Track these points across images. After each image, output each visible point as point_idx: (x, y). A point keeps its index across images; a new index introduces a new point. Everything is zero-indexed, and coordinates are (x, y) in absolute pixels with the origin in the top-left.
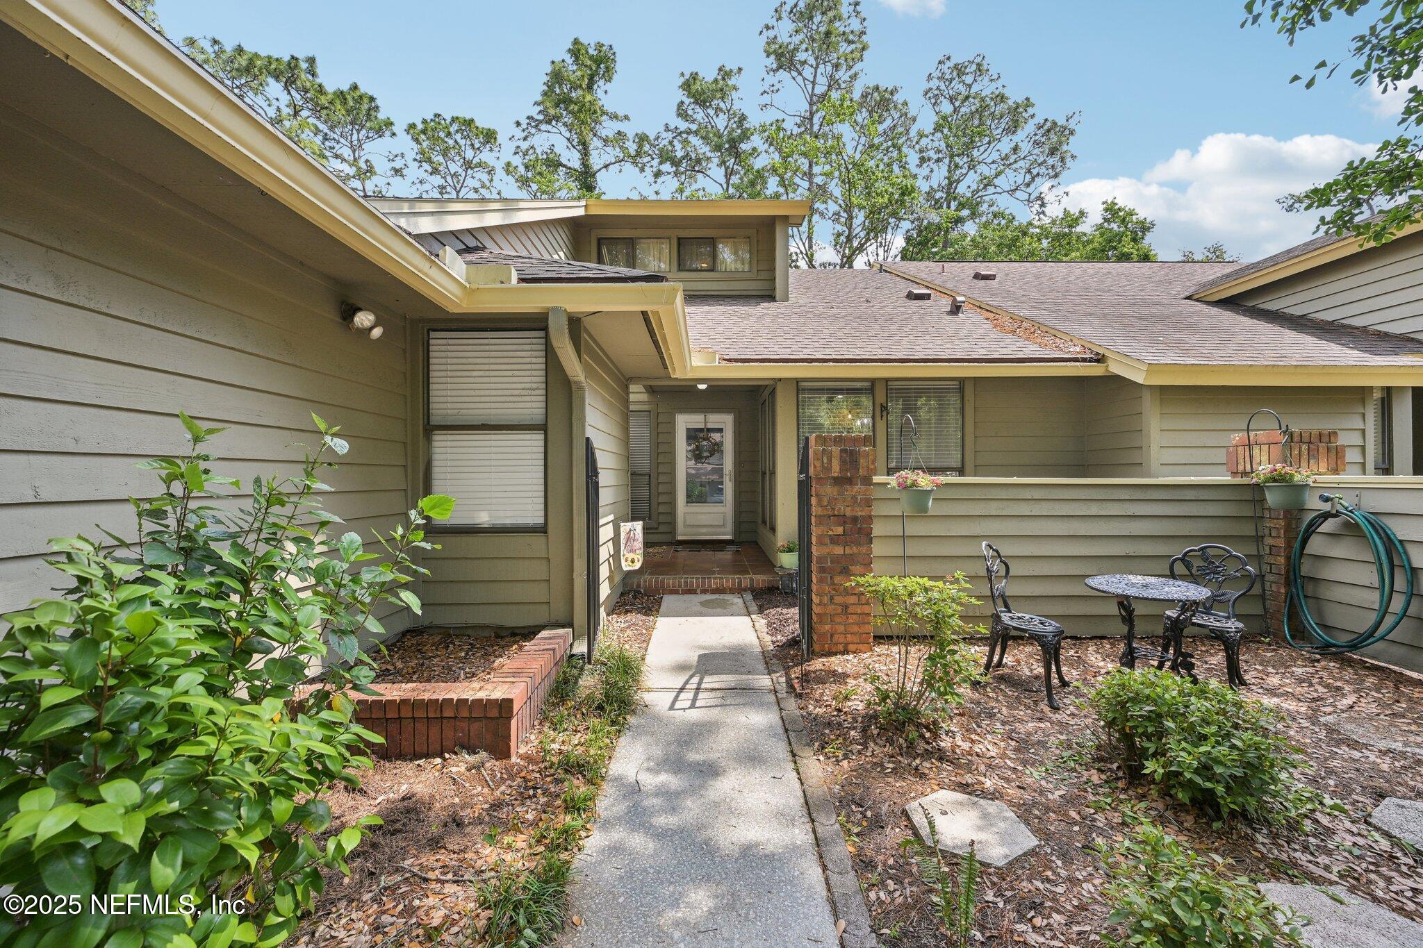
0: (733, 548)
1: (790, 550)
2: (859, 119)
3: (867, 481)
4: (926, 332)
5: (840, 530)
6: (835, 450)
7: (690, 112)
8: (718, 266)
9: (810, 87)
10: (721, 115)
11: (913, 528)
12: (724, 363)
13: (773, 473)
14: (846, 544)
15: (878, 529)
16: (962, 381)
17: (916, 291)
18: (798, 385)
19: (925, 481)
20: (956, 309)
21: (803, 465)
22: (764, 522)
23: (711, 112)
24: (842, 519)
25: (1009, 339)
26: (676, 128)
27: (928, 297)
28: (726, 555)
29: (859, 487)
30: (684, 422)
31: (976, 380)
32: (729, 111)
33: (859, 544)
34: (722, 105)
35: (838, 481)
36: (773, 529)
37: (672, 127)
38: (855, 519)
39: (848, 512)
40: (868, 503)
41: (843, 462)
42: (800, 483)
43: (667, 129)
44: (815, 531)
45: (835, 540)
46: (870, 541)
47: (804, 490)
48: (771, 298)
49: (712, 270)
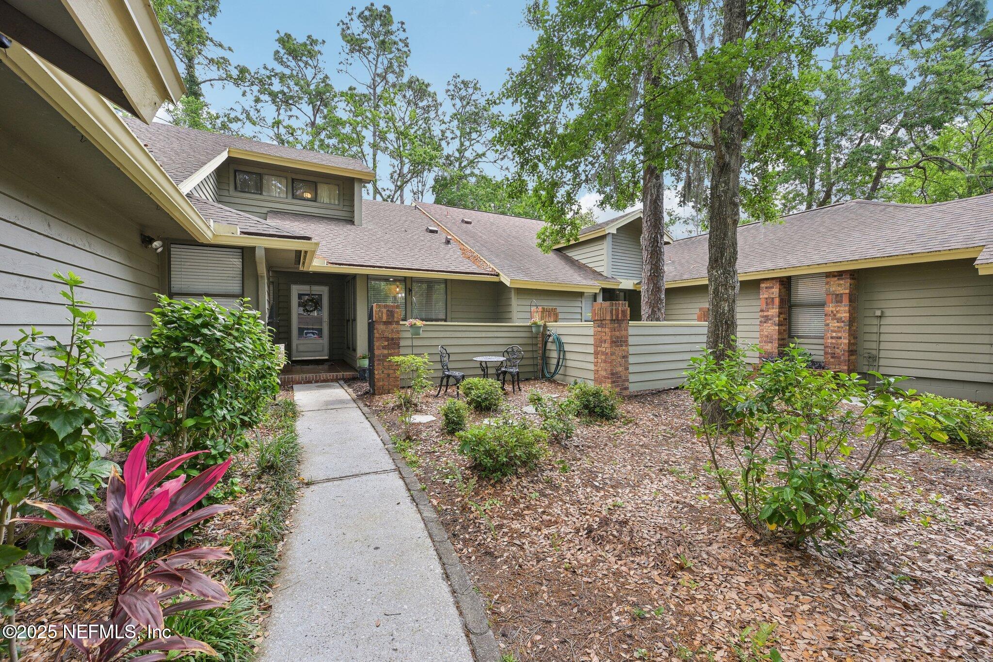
0: (330, 363)
1: (364, 358)
2: (408, 95)
3: (398, 323)
4: (431, 255)
5: (386, 343)
6: (385, 311)
7: (285, 60)
8: (319, 199)
9: (373, 69)
10: (309, 68)
11: (416, 343)
12: (329, 265)
13: (355, 320)
14: (389, 349)
15: (402, 343)
16: (446, 281)
17: (431, 228)
18: (368, 277)
19: (419, 323)
20: (448, 242)
21: (370, 316)
22: (349, 348)
23: (302, 65)
24: (387, 339)
25: (466, 261)
26: (273, 69)
27: (436, 232)
28: (326, 367)
29: (394, 326)
30: (296, 290)
31: (452, 280)
32: (315, 67)
33: (394, 349)
34: (310, 62)
35: (385, 323)
36: (355, 350)
37: (270, 68)
38: (393, 339)
39: (390, 336)
40: (398, 332)
41: (388, 315)
42: (369, 324)
43: (265, 68)
44: (376, 344)
45: (384, 348)
46: (399, 347)
47: (371, 327)
48: (351, 222)
49: (315, 201)
